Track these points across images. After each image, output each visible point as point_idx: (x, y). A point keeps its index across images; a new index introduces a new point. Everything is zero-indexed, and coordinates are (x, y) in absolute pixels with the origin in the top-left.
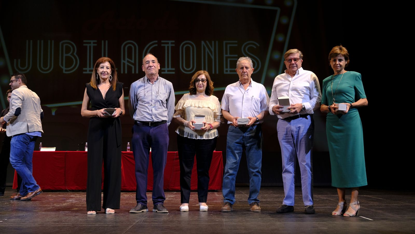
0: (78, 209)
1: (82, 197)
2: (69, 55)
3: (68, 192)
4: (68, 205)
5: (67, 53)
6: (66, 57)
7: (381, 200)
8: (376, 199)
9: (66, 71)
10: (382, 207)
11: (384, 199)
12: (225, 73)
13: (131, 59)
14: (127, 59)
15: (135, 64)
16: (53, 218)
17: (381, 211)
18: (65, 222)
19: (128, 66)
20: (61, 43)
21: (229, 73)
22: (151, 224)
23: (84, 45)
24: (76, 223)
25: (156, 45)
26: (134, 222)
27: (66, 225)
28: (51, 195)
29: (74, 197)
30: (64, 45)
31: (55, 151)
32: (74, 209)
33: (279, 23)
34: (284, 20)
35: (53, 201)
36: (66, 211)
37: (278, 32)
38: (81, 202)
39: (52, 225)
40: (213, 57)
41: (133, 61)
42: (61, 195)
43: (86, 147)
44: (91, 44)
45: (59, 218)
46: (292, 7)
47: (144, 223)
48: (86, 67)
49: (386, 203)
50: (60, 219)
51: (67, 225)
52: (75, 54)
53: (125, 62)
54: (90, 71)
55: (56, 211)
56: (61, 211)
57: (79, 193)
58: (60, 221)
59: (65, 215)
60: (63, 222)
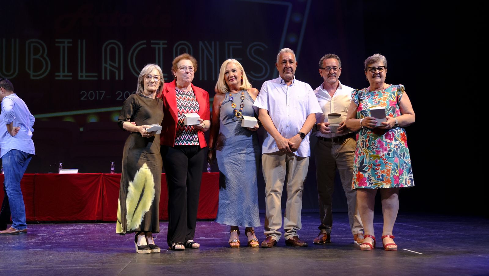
0: (52, 245)
1: (56, 230)
2: (38, 56)
3: (38, 223)
4: (38, 241)
5: (35, 54)
6: (34, 59)
9: (34, 76)
10: (424, 236)
13: (115, 62)
14: (109, 62)
15: (119, 69)
16: (20, 258)
17: (426, 242)
18: (35, 264)
19: (110, 70)
20: (27, 42)
22: (149, 265)
23: (57, 45)
24: (51, 264)
25: (145, 46)
26: (126, 262)
27: (37, 268)
29: (46, 230)
30: (32, 45)
32: (47, 246)
33: (291, 21)
34: (297, 18)
36: (36, 248)
37: (289, 32)
38: (55, 237)
39: (19, 268)
40: (213, 61)
41: (117, 65)
43: (61, 168)
45: (28, 258)
46: (305, 3)
47: (139, 264)
48: (59, 71)
49: (425, 232)
51: (39, 267)
52: (45, 56)
53: (107, 65)
54: (64, 76)
55: (24, 249)
56: (30, 249)
57: (51, 225)
58: (30, 263)
59: (35, 254)
60: (33, 265)
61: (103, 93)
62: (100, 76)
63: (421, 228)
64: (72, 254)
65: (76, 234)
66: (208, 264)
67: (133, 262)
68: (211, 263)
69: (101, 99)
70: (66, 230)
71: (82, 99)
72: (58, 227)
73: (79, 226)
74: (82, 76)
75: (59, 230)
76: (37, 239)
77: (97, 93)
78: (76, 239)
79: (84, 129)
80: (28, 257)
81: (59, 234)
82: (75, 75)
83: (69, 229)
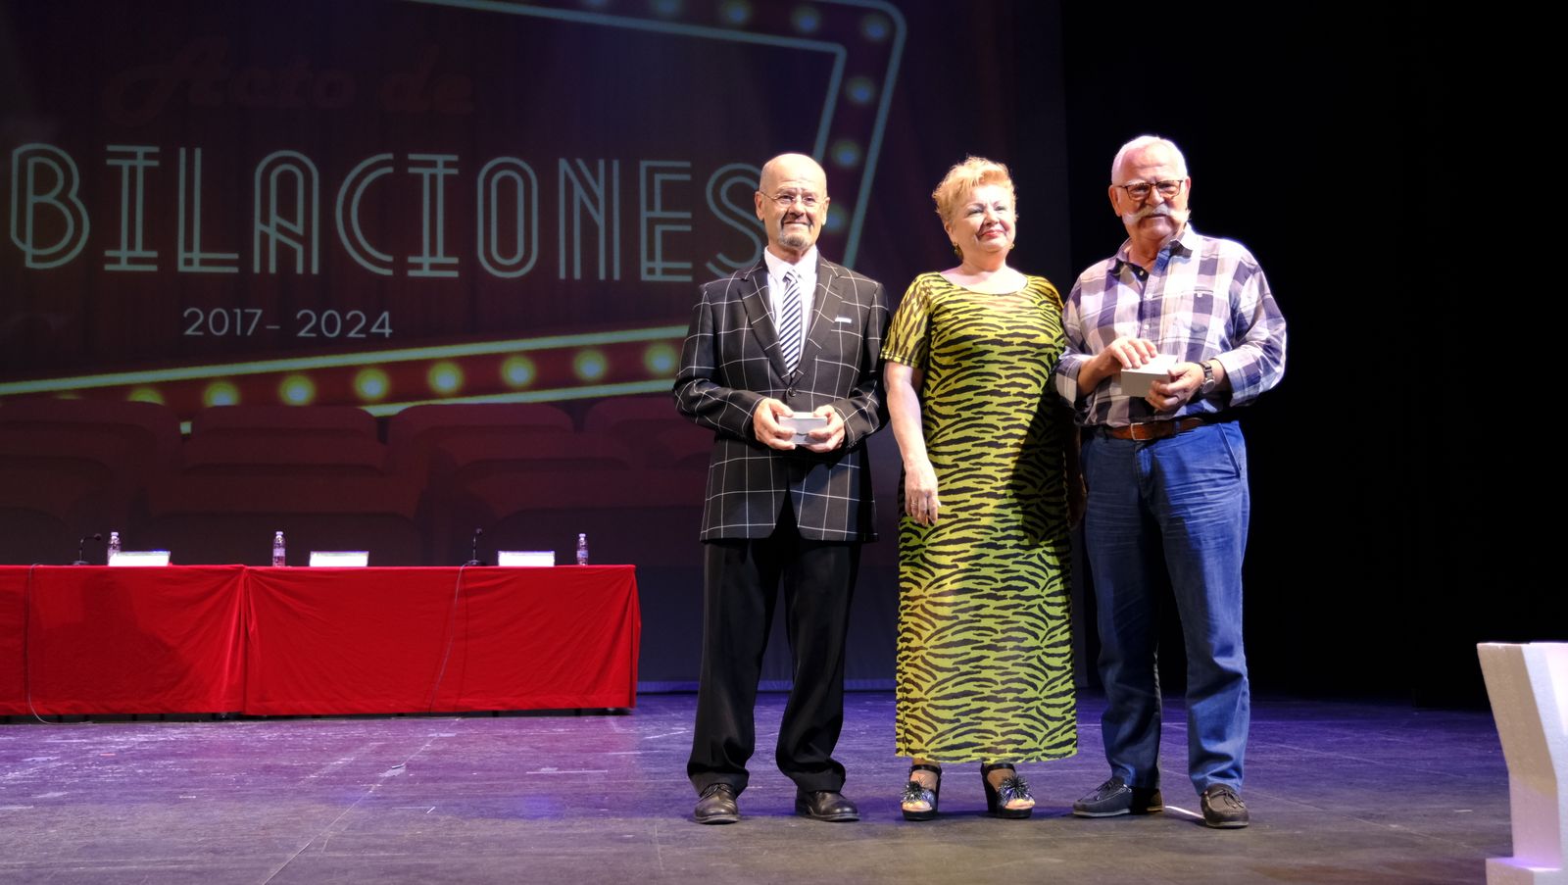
0: (66, 793)
1: (90, 744)
2: (49, 198)
3: (38, 722)
4: (24, 779)
5: (40, 190)
9: (36, 259)
12: (645, 277)
13: (293, 220)
14: (274, 218)
15: (305, 239)
19: (280, 245)
20: (17, 153)
21: (658, 277)
22: (362, 858)
23: (110, 162)
24: (47, 857)
25: (389, 170)
26: (292, 848)
29: (58, 746)
30: (31, 163)
32: (51, 795)
33: (842, 101)
34: (861, 92)
36: (12, 804)
37: (836, 133)
40: (600, 219)
41: (299, 229)
43: (114, 548)
44: (136, 161)
46: (886, 46)
47: (331, 854)
48: (117, 246)
52: (73, 195)
53: (268, 229)
54: (132, 261)
57: (79, 728)
61: (255, 314)
62: (245, 262)
64: (122, 824)
65: (152, 756)
66: (550, 855)
67: (313, 848)
68: (561, 850)
69: (249, 333)
70: (124, 743)
71: (189, 332)
72: (100, 734)
73: (169, 730)
74: (189, 262)
75: (101, 744)
76: (23, 773)
77: (236, 314)
78: (147, 774)
79: (193, 427)
81: (99, 756)
82: (168, 259)
83: (134, 742)
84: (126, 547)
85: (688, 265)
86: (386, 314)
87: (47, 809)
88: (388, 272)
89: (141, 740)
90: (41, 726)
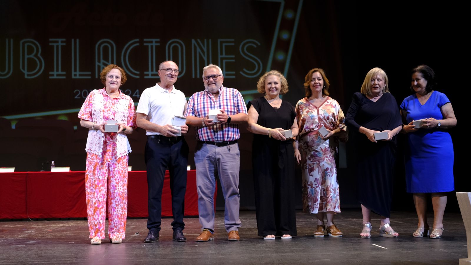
0: (35, 241)
1: (45, 227)
2: (32, 56)
3: (29, 221)
4: (24, 238)
5: (28, 54)
6: (28, 59)
7: (401, 223)
8: (395, 222)
9: (28, 75)
11: (403, 223)
13: (108, 61)
14: (102, 61)
18: (13, 259)
20: (21, 42)
23: (50, 44)
24: (27, 259)
25: (138, 44)
27: (13, 262)
28: (8, 225)
29: (35, 228)
30: (26, 45)
31: (14, 171)
32: (31, 242)
33: (284, 19)
34: (289, 15)
35: (8, 233)
36: (19, 244)
37: (282, 28)
38: (42, 234)
40: (205, 59)
42: (19, 225)
43: (53, 166)
44: (58, 43)
47: (111, 258)
48: (53, 71)
49: (405, 228)
50: (8, 255)
51: (15, 262)
52: (39, 55)
53: (100, 64)
54: (58, 75)
55: (7, 245)
56: (13, 245)
58: (7, 258)
59: (17, 249)
60: (10, 259)
62: (93, 75)
63: (404, 224)
64: (51, 250)
65: (63, 231)
70: (55, 227)
71: (76, 97)
72: (48, 224)
73: (70, 223)
74: (75, 75)
75: (48, 227)
76: (23, 236)
78: (61, 236)
79: (78, 128)
80: (8, 252)
81: (47, 231)
82: (69, 74)
83: (58, 226)
84: (56, 166)
85: (234, 73)
86: (138, 91)
87: (29, 246)
88: (138, 77)
89: (61, 226)
90: (31, 222)
